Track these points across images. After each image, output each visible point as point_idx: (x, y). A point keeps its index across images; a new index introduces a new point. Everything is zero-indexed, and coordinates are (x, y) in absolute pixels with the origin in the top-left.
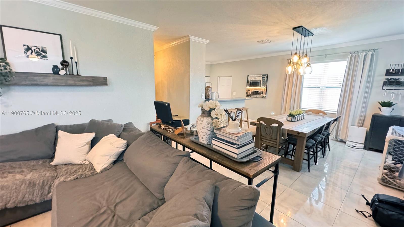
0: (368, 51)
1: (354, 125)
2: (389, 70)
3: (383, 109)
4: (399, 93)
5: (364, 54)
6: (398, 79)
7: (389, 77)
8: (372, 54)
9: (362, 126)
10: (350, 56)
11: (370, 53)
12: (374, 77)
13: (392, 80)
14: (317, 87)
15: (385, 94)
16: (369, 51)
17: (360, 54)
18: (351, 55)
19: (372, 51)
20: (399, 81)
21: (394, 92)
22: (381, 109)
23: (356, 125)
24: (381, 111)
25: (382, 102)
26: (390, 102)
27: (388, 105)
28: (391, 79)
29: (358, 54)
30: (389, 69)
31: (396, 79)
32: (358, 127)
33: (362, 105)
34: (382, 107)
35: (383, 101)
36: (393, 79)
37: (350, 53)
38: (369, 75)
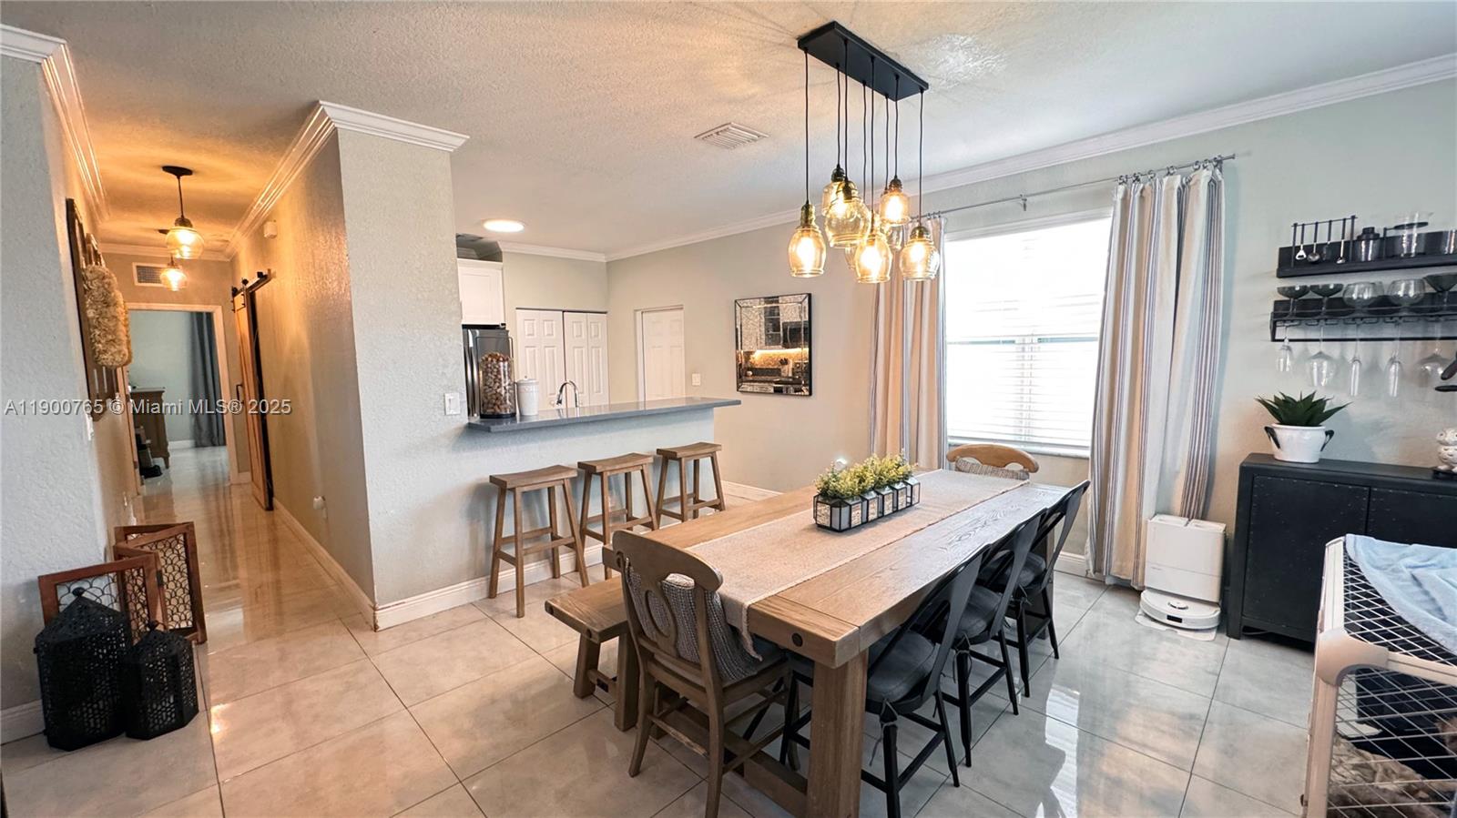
0: (1191, 169)
1: (1168, 512)
2: (1291, 248)
3: (1286, 433)
4: (1350, 358)
5: (1177, 181)
6: (1338, 288)
7: (1297, 284)
8: (1212, 180)
9: (1204, 517)
10: (1120, 196)
11: (1204, 176)
12: (1229, 285)
13: (1311, 295)
14: (1004, 342)
15: (1288, 362)
16: (1196, 170)
17: (1161, 182)
18: (1126, 193)
19: (1210, 166)
20: (1341, 299)
21: (1323, 350)
22: (1277, 431)
23: (1179, 512)
24: (1278, 446)
25: (1277, 400)
26: (1315, 399)
27: (1305, 412)
28: (1304, 290)
29: (1151, 185)
30: (1291, 245)
31: (1325, 291)
32: (1187, 519)
33: (1195, 415)
34: (1282, 423)
35: (1281, 397)
36: (1314, 288)
37: (1120, 184)
38: (1209, 278)
